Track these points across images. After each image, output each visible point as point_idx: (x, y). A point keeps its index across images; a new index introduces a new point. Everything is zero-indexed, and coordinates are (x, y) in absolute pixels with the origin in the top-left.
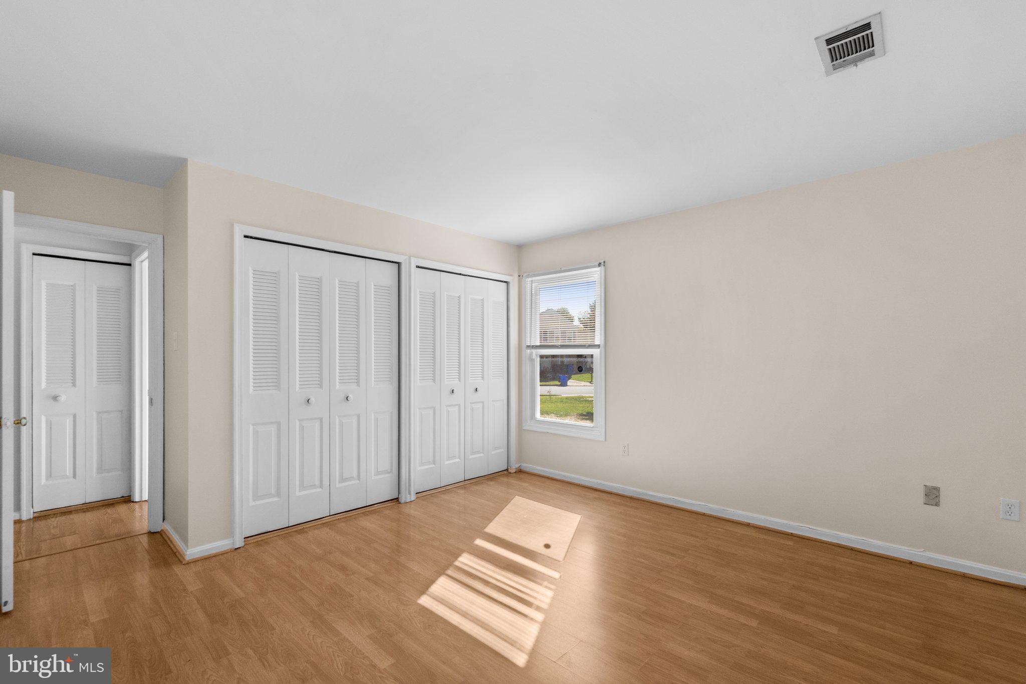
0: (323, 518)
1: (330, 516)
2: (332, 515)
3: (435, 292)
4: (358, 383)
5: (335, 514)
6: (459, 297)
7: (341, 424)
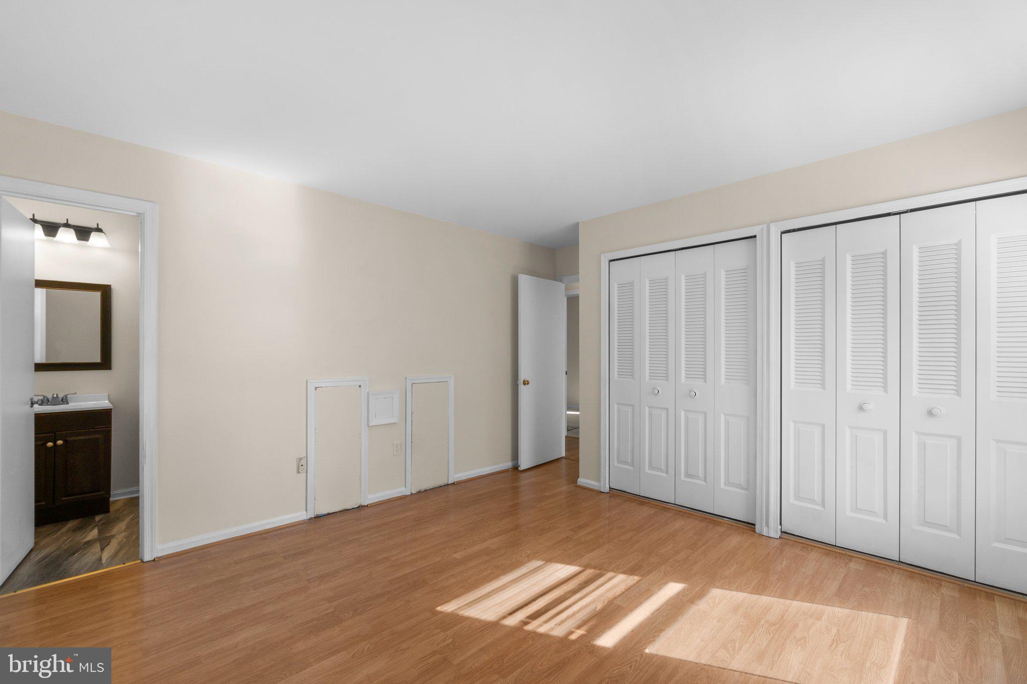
0: (670, 503)
1: (675, 504)
2: (676, 505)
3: (824, 258)
4: (705, 380)
5: (681, 506)
6: (884, 253)
7: (687, 419)
